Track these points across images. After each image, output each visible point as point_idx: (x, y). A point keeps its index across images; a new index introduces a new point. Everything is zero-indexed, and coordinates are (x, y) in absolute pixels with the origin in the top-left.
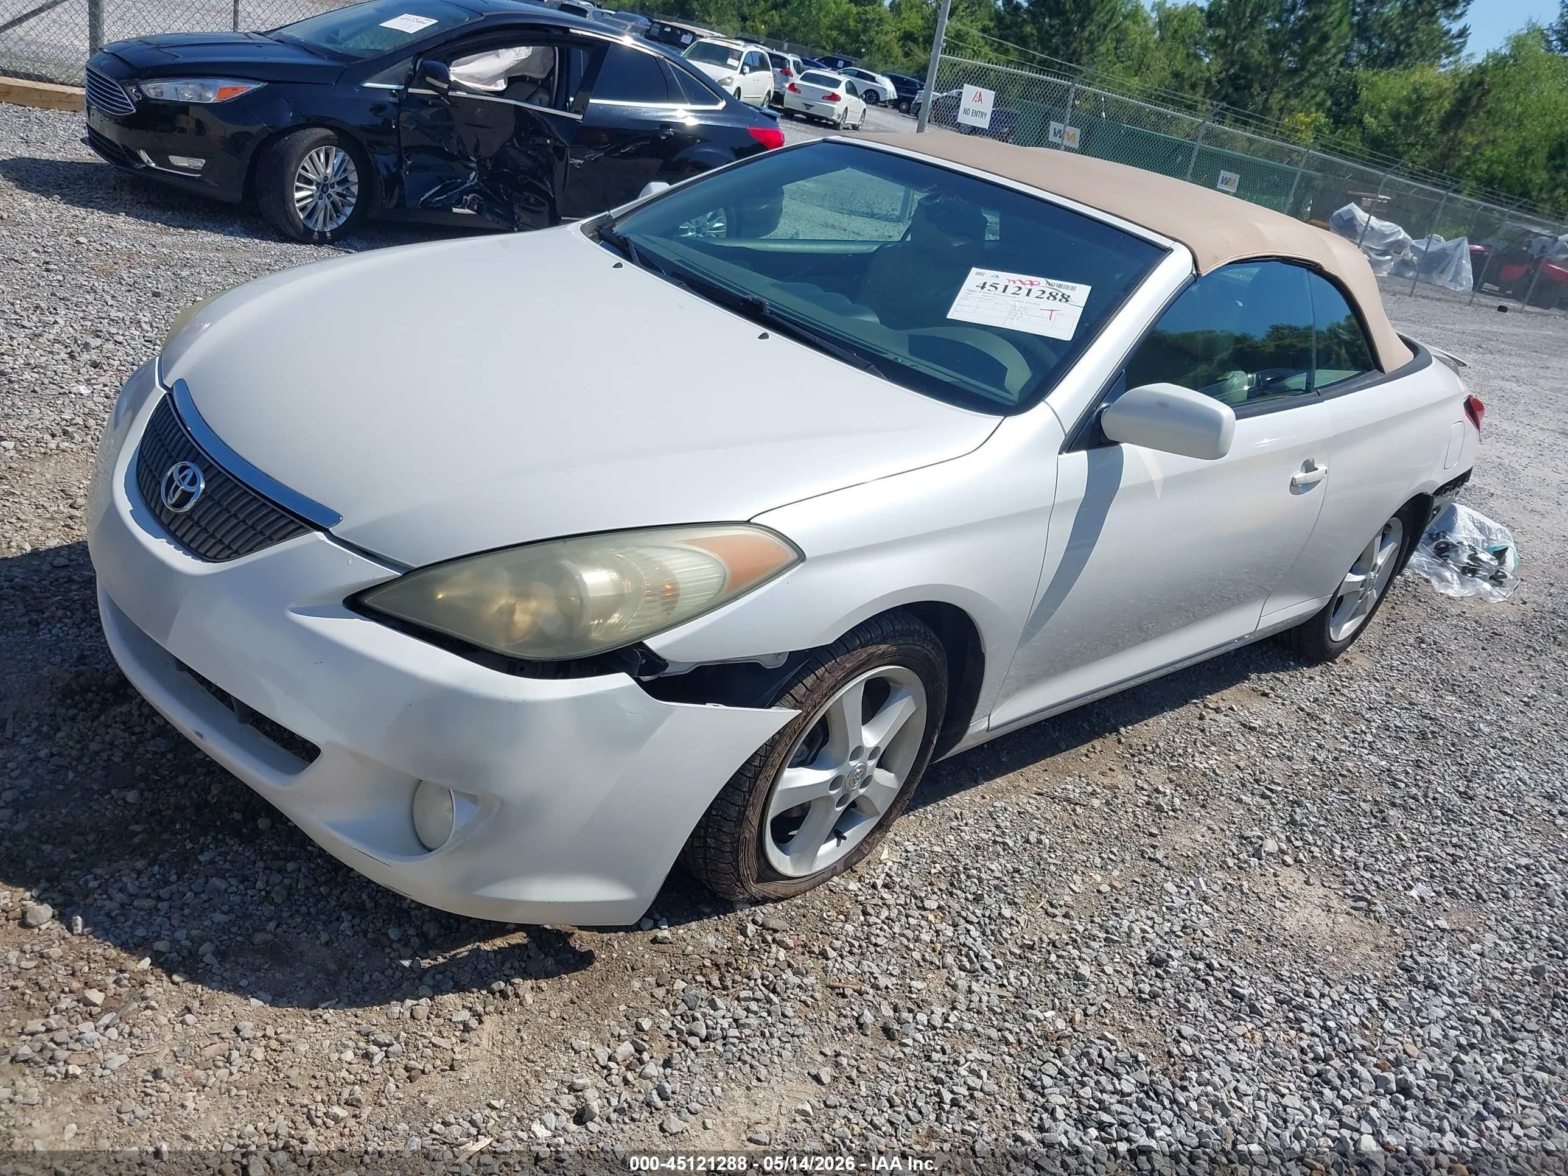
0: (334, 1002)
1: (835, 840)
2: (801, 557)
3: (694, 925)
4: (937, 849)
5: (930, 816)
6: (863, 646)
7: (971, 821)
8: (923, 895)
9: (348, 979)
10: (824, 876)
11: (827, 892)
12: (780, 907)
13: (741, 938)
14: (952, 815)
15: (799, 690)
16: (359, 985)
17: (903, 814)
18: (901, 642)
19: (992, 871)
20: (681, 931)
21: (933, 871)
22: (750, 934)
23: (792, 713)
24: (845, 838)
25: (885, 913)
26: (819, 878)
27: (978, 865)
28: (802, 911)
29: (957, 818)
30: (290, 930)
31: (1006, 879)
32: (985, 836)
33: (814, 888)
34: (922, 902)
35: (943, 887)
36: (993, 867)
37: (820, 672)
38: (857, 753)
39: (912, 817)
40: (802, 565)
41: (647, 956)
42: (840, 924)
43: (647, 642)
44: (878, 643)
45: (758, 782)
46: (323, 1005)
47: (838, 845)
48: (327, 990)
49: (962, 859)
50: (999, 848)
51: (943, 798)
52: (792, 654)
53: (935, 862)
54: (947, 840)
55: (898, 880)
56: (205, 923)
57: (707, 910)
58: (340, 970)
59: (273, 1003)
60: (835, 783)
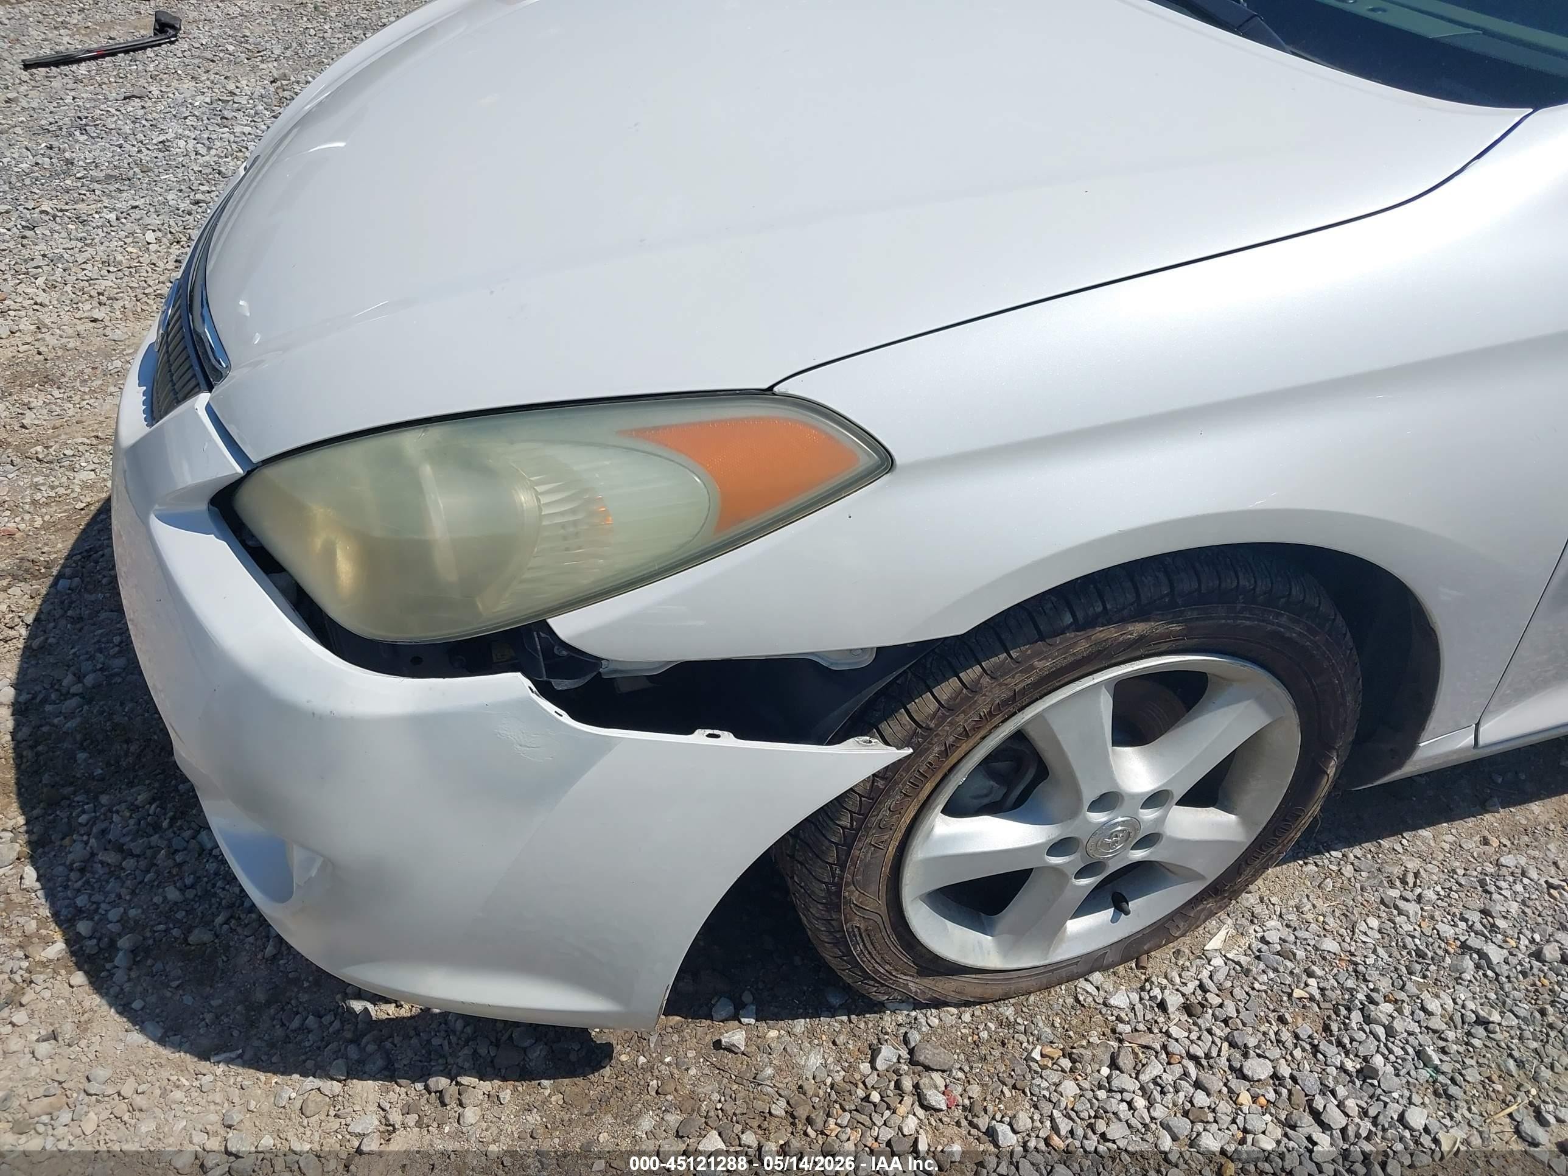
0: (233, 1055)
1: (1111, 911)
2: (886, 462)
3: (800, 1025)
4: (1330, 945)
5: (1348, 870)
6: (1079, 626)
7: (1430, 895)
8: (1252, 1042)
9: (273, 1019)
10: (1074, 969)
11: (1070, 1001)
12: (967, 1017)
13: (865, 1067)
14: (1397, 871)
15: (925, 706)
16: (279, 1032)
17: (1295, 858)
18: (1189, 615)
19: (1429, 1013)
20: (773, 1034)
21: (1297, 993)
22: (880, 1064)
23: (892, 754)
24: (1127, 913)
25: (1155, 1069)
26: (1064, 973)
27: (1402, 995)
28: (1003, 1032)
29: (1404, 882)
30: (239, 930)
31: (1451, 1035)
32: (1447, 931)
33: (1048, 988)
34: (1246, 1055)
35: (1305, 1030)
36: (1433, 1005)
37: (971, 674)
38: (1107, 801)
39: (1311, 868)
40: (886, 478)
41: (693, 1071)
42: (1055, 1077)
43: (556, 623)
44: (1124, 621)
45: (855, 852)
46: (216, 1058)
47: (1114, 920)
48: (235, 1033)
49: (1373, 974)
50: (1468, 963)
51: (1396, 830)
52: (879, 649)
53: (1310, 974)
54: (1362, 927)
55: (1217, 1001)
56: (155, 900)
57: (835, 1001)
58: (268, 1004)
59: (162, 1041)
60: (1058, 847)
